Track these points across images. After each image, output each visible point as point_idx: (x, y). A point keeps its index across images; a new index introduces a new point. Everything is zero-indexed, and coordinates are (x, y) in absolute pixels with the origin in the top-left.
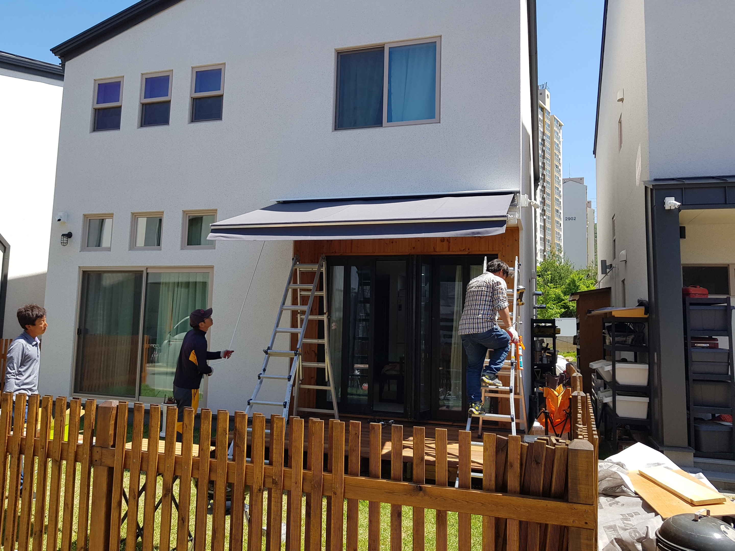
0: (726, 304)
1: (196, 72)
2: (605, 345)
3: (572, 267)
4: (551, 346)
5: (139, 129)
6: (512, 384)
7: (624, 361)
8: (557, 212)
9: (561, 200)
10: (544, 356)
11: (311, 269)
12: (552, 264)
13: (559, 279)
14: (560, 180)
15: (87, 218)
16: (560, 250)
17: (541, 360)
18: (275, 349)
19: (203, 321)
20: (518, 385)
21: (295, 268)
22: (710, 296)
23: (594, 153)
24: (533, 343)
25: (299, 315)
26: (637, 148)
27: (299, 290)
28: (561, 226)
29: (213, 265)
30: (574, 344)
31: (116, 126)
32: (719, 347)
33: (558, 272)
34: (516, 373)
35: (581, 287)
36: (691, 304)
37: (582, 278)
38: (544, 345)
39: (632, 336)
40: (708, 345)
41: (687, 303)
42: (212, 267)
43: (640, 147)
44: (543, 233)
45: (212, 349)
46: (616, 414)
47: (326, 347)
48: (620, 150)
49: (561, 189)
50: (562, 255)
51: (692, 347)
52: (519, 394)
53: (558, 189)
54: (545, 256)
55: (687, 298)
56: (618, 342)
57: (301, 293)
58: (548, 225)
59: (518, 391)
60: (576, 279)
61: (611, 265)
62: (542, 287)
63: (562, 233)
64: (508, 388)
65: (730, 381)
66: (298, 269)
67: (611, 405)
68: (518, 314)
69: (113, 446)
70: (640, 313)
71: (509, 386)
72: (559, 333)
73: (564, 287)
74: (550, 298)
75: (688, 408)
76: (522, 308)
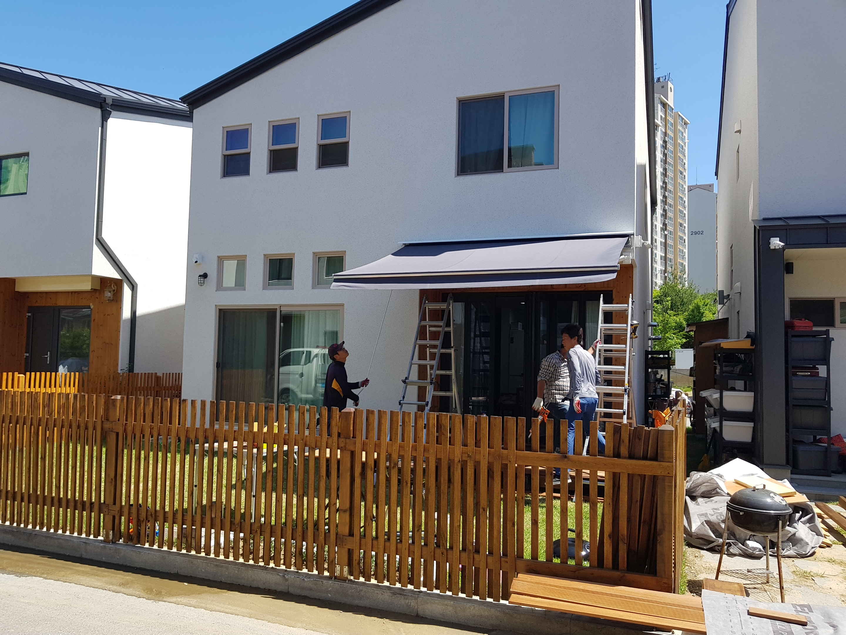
0: (825, 336)
1: (322, 119)
2: (715, 375)
3: (696, 291)
4: (665, 378)
5: (269, 175)
6: (625, 407)
7: (733, 389)
8: (681, 226)
9: (686, 212)
10: (658, 387)
11: (439, 307)
12: (673, 288)
13: (681, 305)
14: (685, 188)
15: (221, 259)
16: (683, 271)
17: (655, 391)
18: (410, 379)
19: (338, 354)
20: (630, 410)
21: (425, 306)
22: (815, 329)
23: (716, 174)
24: (647, 373)
25: (428, 349)
26: (750, 185)
27: (428, 326)
28: (685, 242)
29: (344, 303)
30: (690, 376)
31: (245, 171)
32: (820, 376)
33: (680, 297)
34: (629, 400)
35: (705, 313)
36: (793, 336)
37: (708, 304)
38: (658, 376)
39: (740, 366)
40: (809, 373)
41: (789, 335)
42: (342, 305)
43: (752, 185)
44: (664, 251)
45: (351, 380)
46: (723, 438)
47: (453, 377)
48: (737, 181)
49: (686, 199)
50: (686, 276)
51: (793, 375)
52: (631, 418)
53: (682, 198)
54: (666, 277)
55: (790, 330)
56: (726, 372)
57: (430, 329)
58: (670, 242)
59: (630, 416)
60: (701, 304)
61: (729, 295)
62: (661, 315)
63: (686, 251)
64: (622, 411)
65: (827, 406)
66: (427, 308)
67: (718, 429)
68: (632, 346)
69: (354, 437)
70: (746, 344)
71: (622, 409)
72: (674, 364)
73: (686, 313)
74: (670, 326)
75: (787, 430)
76: (636, 341)
